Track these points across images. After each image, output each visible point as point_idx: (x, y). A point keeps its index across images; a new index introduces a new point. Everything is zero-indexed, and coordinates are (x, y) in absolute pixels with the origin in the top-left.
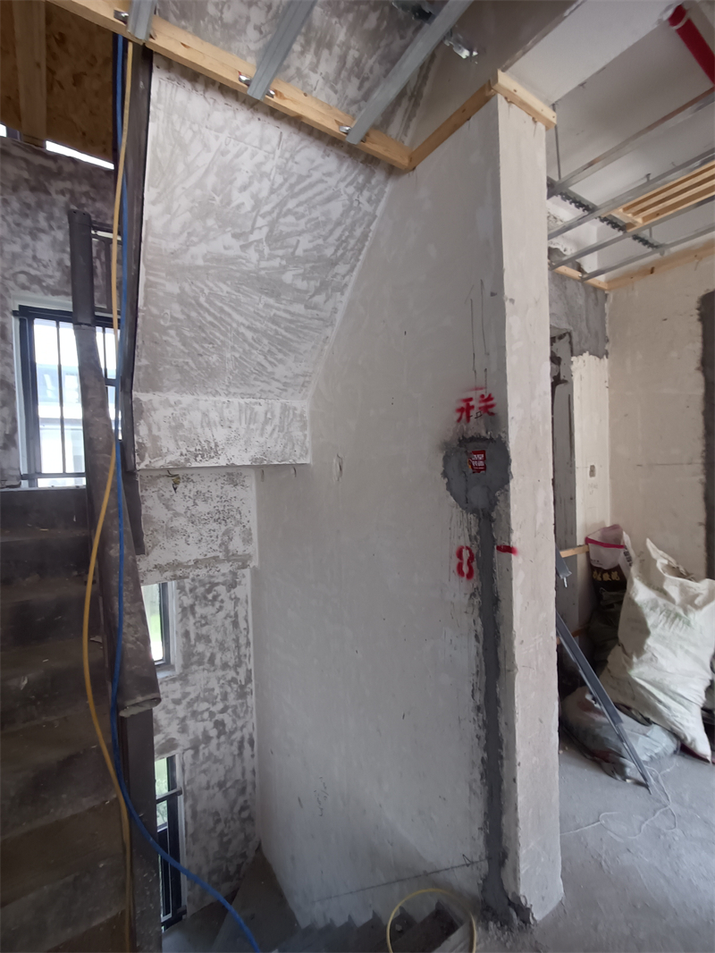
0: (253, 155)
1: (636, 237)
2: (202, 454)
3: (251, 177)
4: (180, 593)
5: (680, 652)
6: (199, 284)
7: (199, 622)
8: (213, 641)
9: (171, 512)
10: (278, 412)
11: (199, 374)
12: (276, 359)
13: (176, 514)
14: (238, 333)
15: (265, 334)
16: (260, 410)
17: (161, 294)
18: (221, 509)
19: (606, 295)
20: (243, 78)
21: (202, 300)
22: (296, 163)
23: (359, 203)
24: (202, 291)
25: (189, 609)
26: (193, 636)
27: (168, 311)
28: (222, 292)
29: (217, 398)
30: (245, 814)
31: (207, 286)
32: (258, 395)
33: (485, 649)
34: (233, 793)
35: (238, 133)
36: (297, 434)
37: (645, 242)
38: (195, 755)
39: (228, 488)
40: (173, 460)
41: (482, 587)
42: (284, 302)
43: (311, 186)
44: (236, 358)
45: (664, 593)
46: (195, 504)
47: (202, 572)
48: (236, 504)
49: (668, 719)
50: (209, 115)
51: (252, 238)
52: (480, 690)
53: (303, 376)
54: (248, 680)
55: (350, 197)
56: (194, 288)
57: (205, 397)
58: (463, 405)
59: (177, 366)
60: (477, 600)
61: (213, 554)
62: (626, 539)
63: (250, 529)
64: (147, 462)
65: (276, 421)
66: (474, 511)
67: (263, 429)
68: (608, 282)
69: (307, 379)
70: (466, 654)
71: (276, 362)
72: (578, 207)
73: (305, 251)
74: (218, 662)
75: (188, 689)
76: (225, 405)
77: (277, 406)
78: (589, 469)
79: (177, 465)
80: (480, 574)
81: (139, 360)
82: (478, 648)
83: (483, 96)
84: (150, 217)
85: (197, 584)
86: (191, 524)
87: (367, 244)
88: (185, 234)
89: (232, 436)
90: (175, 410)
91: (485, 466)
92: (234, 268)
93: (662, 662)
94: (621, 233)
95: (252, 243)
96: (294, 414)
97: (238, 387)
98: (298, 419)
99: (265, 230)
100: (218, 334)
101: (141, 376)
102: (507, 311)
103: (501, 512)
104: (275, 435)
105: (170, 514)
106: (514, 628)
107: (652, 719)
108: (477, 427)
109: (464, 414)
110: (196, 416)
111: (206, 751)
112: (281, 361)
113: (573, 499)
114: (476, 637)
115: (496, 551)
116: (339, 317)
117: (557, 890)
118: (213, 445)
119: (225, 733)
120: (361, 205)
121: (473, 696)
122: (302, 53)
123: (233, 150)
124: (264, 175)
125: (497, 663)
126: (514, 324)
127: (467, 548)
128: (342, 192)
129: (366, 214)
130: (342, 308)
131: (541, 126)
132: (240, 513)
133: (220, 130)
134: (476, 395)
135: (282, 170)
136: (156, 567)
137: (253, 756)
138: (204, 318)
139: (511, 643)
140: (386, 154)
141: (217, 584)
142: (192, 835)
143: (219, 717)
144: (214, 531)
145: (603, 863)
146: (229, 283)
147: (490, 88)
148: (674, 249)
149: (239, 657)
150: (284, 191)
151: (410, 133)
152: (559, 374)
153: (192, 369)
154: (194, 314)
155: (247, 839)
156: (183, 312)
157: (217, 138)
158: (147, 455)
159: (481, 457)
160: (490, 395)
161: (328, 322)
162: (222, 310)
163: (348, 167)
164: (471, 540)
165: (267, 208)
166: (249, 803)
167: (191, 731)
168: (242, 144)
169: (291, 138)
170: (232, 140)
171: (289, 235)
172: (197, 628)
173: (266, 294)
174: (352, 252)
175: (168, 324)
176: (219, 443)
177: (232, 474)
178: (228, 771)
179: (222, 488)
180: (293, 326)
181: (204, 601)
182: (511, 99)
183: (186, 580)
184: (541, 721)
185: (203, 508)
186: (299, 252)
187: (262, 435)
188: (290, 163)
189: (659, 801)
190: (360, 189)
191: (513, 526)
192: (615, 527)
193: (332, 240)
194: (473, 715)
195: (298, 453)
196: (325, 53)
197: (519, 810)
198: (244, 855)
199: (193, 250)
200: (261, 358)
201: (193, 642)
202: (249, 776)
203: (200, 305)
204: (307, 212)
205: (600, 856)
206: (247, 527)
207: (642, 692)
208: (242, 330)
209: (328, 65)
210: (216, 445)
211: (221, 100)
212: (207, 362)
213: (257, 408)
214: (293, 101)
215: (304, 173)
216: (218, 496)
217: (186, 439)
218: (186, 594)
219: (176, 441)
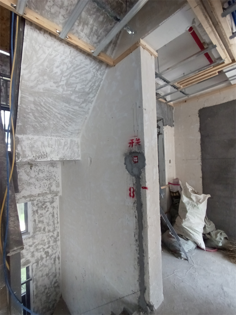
0: (61, 57)
1: (181, 92)
2: (41, 156)
3: (60, 64)
4: (32, 206)
5: (196, 217)
6: (41, 98)
7: (40, 216)
8: (45, 222)
9: (29, 177)
10: (69, 142)
11: (41, 129)
12: (68, 124)
13: (31, 178)
14: (55, 115)
15: (65, 116)
16: (63, 141)
17: (27, 101)
18: (48, 175)
19: (173, 108)
20: (58, 31)
21: (42, 103)
22: (76, 60)
23: (97, 75)
24: (42, 100)
25: (36, 212)
26: (37, 221)
27: (29, 107)
28: (49, 101)
29: (47, 137)
30: (56, 285)
31: (44, 99)
32: (62, 136)
33: (138, 220)
34: (51, 277)
35: (56, 49)
36: (76, 149)
37: (183, 93)
38: (37, 265)
39: (51, 168)
40: (30, 159)
41: (137, 200)
42: (71, 105)
43: (81, 68)
44: (54, 124)
45: (191, 199)
46: (38, 174)
47: (41, 198)
48: (54, 174)
49: (193, 238)
50: (45, 42)
51: (60, 84)
52: (137, 234)
53: (78, 130)
54: (58, 236)
55: (94, 73)
56: (39, 99)
57: (42, 137)
58: (131, 141)
59: (32, 126)
60: (136, 205)
61: (45, 192)
62: (180, 182)
63: (59, 182)
64: (20, 159)
65: (69, 145)
66: (134, 176)
67: (64, 148)
68: (174, 104)
69: (79, 131)
70: (132, 222)
71: (68, 125)
72: (164, 81)
73: (79, 89)
74: (46, 230)
75: (35, 241)
76: (50, 140)
77: (69, 140)
78: (169, 161)
79: (32, 161)
80: (136, 196)
81: (18, 123)
82: (136, 220)
83: (136, 46)
84: (23, 74)
85: (39, 202)
86: (37, 181)
87: (100, 88)
88: (36, 81)
89: (53, 150)
90: (31, 141)
91: (138, 161)
92: (54, 93)
93: (191, 220)
94: (177, 90)
95: (60, 85)
96: (75, 143)
97: (55, 134)
98: (76, 144)
99: (65, 81)
100: (48, 115)
101: (19, 129)
102: (144, 112)
103: (143, 176)
104: (68, 150)
105: (29, 178)
106: (147, 213)
107: (189, 238)
108: (135, 149)
109: (131, 144)
110: (39, 143)
111: (42, 263)
112: (70, 125)
113: (164, 170)
114: (136, 217)
115: (141, 188)
116: (90, 111)
117: (162, 298)
118: (45, 153)
119: (49, 256)
120: (98, 76)
121: (135, 236)
122: (78, 26)
123: (54, 54)
124: (64, 63)
125: (142, 225)
126: (146, 117)
127: (132, 188)
128: (91, 71)
129: (99, 78)
130: (91, 108)
131: (153, 57)
132: (55, 177)
133: (49, 47)
134: (135, 139)
135: (71, 62)
136: (23, 197)
137: (59, 263)
138: (43, 110)
139: (146, 218)
140: (106, 60)
141: (47, 202)
142: (36, 295)
143: (46, 250)
144: (45, 183)
145: (175, 287)
146: (52, 98)
147: (138, 44)
148: (191, 96)
149: (54, 228)
150: (72, 69)
151: (114, 54)
152: (160, 131)
153: (38, 127)
154: (39, 108)
155: (57, 294)
156: (35, 107)
157: (48, 50)
158: (20, 157)
159: (136, 158)
160: (139, 139)
161: (87, 113)
162: (49, 107)
163: (93, 63)
164: (133, 185)
165: (66, 74)
166: (58, 280)
167: (36, 257)
168: (57, 53)
169: (74, 52)
170: (54, 51)
171: (73, 84)
172: (39, 218)
173: (65, 103)
174: (95, 91)
175: (29, 111)
176: (48, 153)
177: (52, 163)
178: (50, 270)
179: (49, 168)
180: (75, 114)
181: (41, 209)
182: (144, 48)
183: (34, 201)
184: (156, 243)
185: (41, 175)
186: (77, 89)
187: (63, 150)
188: (74, 60)
189: (191, 264)
190: (97, 70)
191: (147, 180)
192: (177, 179)
193: (88, 86)
194: (135, 243)
195: (76, 156)
196: (86, 27)
197: (149, 273)
198: (55, 300)
199: (39, 86)
200: (63, 124)
201: (37, 223)
202: (58, 271)
203: (42, 105)
204: (80, 77)
205: (174, 284)
206: (58, 181)
207: (186, 230)
208: (56, 114)
209: (87, 30)
210: (47, 154)
211: (50, 38)
212: (43, 125)
213: (62, 141)
214: (75, 40)
215: (79, 64)
216: (47, 171)
217: (35, 151)
218: (35, 206)
219: (32, 152)
